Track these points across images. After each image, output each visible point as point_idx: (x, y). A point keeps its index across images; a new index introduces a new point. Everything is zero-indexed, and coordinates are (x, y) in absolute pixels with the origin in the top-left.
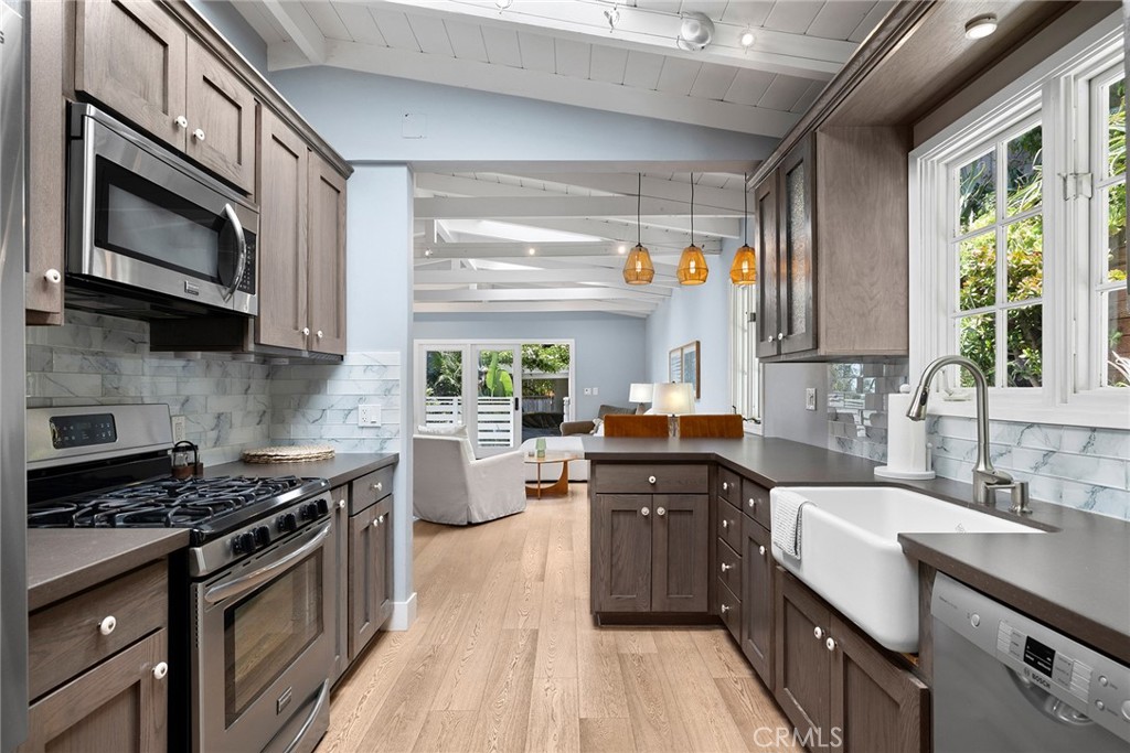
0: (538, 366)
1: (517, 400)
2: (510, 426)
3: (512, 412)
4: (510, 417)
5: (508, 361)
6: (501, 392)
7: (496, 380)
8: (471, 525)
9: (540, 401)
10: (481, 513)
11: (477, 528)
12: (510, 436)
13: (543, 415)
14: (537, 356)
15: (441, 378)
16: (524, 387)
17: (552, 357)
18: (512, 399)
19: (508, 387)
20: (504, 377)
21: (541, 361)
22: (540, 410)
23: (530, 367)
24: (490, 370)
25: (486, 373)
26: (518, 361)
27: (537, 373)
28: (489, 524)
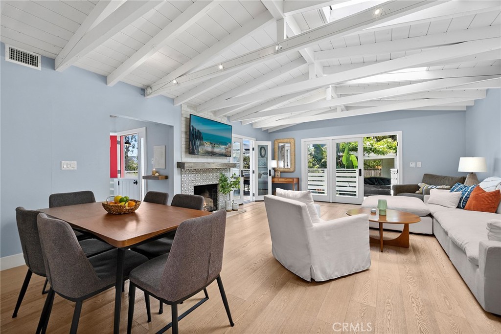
0: (373, 151)
1: (360, 170)
2: (356, 184)
3: (357, 177)
4: (356, 180)
5: (355, 149)
6: (351, 166)
7: (348, 160)
8: (313, 282)
9: (373, 171)
10: (324, 272)
11: (320, 287)
12: (356, 189)
13: (375, 178)
14: (373, 146)
15: (323, 160)
16: (365, 164)
17: (382, 146)
18: (357, 170)
19: (355, 163)
20: (353, 157)
21: (375, 149)
22: (373, 175)
23: (368, 152)
24: (344, 154)
25: (342, 156)
26: (360, 149)
27: (373, 156)
28: (333, 282)
